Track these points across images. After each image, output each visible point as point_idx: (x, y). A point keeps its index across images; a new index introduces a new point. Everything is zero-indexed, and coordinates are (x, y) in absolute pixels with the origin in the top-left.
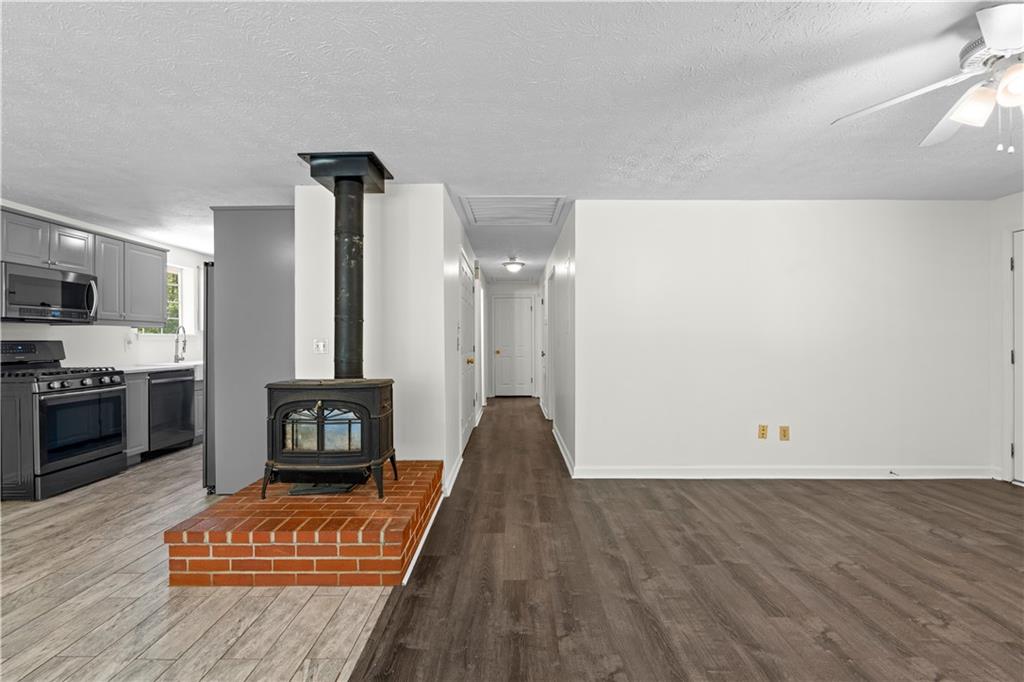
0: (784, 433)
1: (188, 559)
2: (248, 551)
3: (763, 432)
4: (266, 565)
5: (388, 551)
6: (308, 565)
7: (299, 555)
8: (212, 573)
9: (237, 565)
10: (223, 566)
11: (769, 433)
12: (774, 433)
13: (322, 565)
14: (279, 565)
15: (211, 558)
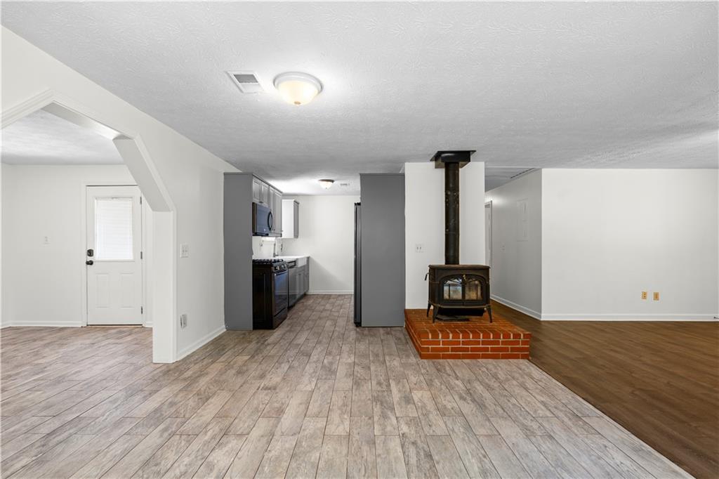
0: (656, 296)
1: (430, 347)
2: (458, 343)
3: (645, 296)
4: (467, 350)
5: (524, 343)
6: (487, 349)
7: (482, 345)
8: (441, 353)
9: (453, 350)
10: (447, 350)
11: (648, 296)
12: (650, 296)
13: (493, 349)
14: (473, 350)
15: (441, 346)
